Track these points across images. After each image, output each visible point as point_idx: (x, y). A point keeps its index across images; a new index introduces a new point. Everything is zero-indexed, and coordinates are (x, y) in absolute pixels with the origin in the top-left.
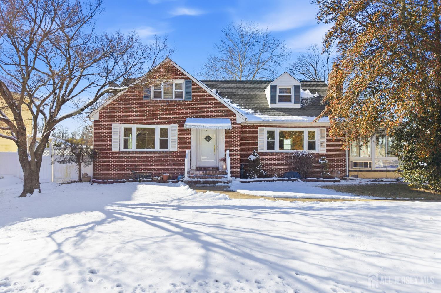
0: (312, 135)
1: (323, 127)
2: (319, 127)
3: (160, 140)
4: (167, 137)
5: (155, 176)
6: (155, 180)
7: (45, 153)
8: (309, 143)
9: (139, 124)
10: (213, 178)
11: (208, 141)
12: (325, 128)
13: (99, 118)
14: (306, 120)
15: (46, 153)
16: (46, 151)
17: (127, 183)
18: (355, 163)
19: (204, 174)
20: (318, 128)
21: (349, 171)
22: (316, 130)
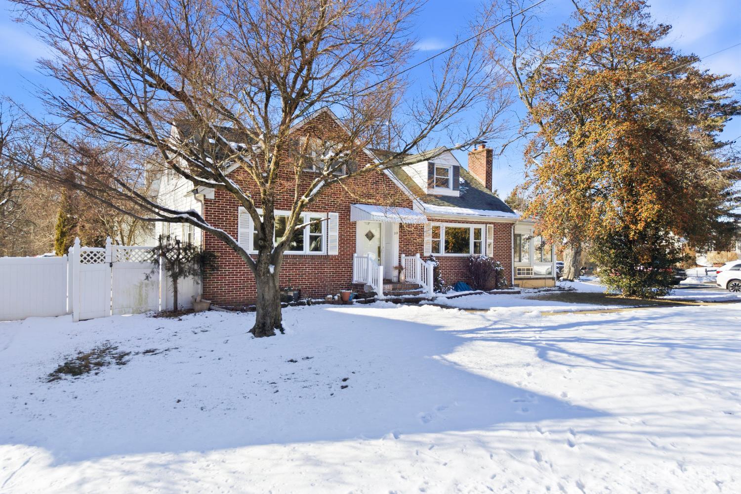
0: (478, 233)
1: (490, 223)
2: (486, 223)
3: (310, 236)
4: (321, 233)
5: (328, 294)
6: (330, 300)
7: (134, 256)
8: (475, 243)
9: (283, 209)
10: (409, 294)
11: (370, 240)
12: (492, 226)
13: (215, 194)
14: (477, 213)
15: (137, 256)
16: (137, 253)
17: (289, 307)
18: (519, 270)
19: (393, 289)
20: (485, 225)
21: (515, 279)
22: (482, 227)
